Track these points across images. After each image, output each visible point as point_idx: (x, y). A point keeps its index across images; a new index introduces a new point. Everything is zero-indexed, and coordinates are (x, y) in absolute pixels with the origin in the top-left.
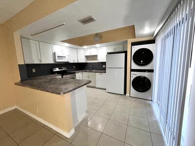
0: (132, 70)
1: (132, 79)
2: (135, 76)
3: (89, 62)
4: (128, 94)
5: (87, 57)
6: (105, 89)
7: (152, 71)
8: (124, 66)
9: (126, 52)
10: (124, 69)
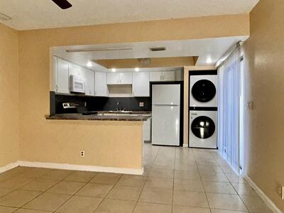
0: (191, 108)
1: (191, 121)
2: (195, 117)
4: (185, 145)
6: (150, 142)
7: (215, 109)
8: (179, 102)
9: (182, 83)
10: (179, 107)
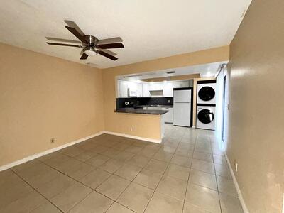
0: (198, 105)
1: (198, 112)
2: (200, 110)
3: (152, 97)
4: (194, 127)
5: (151, 92)
6: (172, 123)
8: (190, 101)
9: (192, 89)
10: (190, 104)
